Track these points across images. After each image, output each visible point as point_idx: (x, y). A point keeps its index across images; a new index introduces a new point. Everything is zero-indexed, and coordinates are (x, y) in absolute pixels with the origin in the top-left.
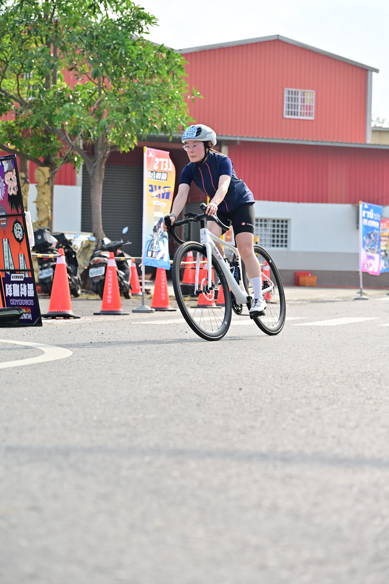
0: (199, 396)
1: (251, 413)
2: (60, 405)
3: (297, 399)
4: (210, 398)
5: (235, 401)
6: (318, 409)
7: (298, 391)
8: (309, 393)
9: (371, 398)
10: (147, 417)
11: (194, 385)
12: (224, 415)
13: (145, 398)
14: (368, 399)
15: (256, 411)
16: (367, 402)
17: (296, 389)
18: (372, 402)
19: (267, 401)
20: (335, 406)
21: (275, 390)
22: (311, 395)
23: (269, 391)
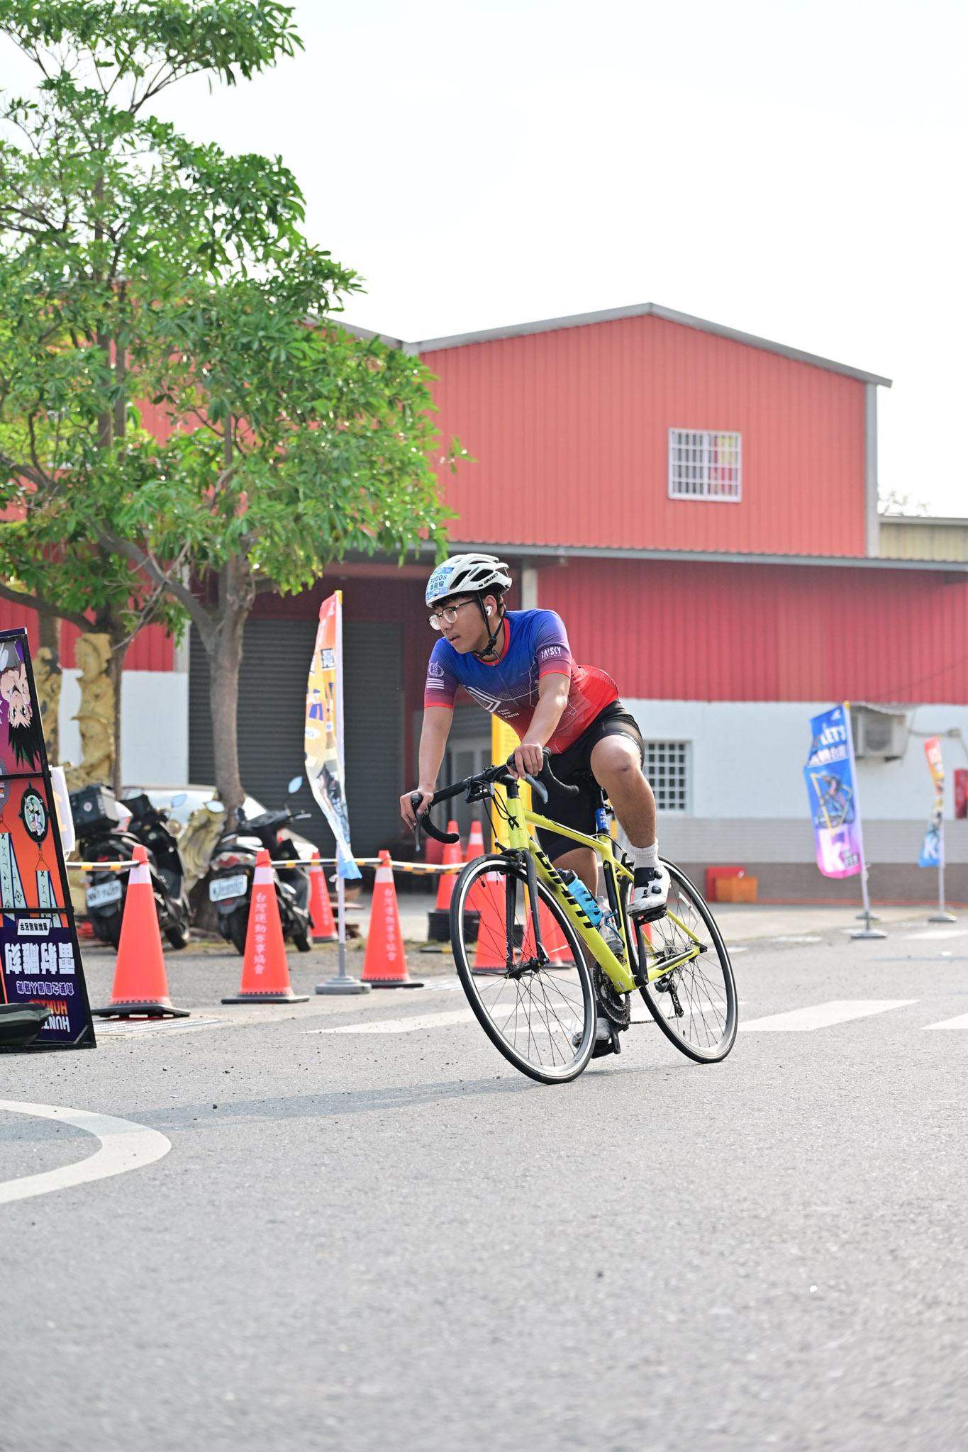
0: (495, 1302)
1: (633, 1367)
2: (141, 1346)
3: (746, 1308)
4: (523, 1309)
5: (591, 1323)
6: (805, 1347)
7: (747, 1276)
8: (773, 1285)
9: (935, 1303)
10: (365, 1389)
11: (480, 1260)
12: (563, 1375)
13: (357, 1314)
14: (929, 1306)
15: (647, 1361)
16: (927, 1315)
17: (742, 1271)
18: (938, 1315)
19: (672, 1318)
20: (848, 1338)
21: (690, 1276)
22: (779, 1292)
23: (673, 1282)
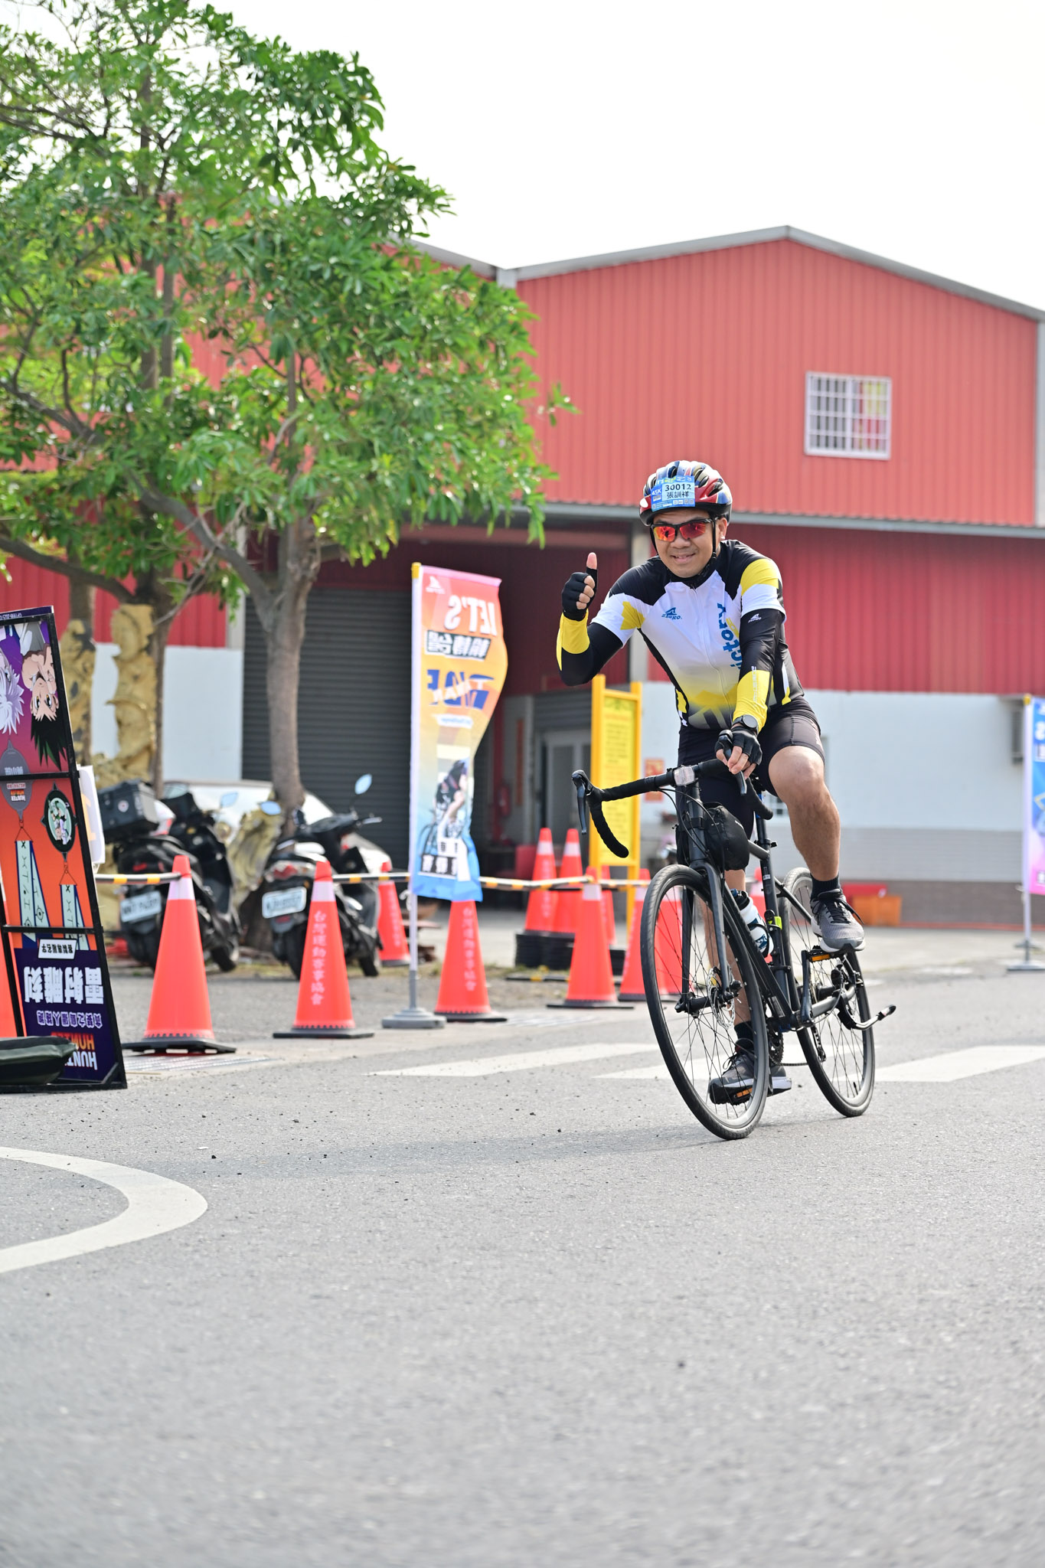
0: (561, 1393)
1: (709, 1470)
2: (163, 1436)
3: (843, 1405)
4: (592, 1402)
5: (666, 1419)
6: (903, 1452)
7: (847, 1369)
8: (875, 1380)
10: (410, 1489)
11: (549, 1345)
12: (631, 1478)
13: (406, 1405)
15: (725, 1464)
17: (842, 1363)
19: (758, 1415)
20: (953, 1441)
21: (783, 1368)
22: (882, 1388)
23: (763, 1374)
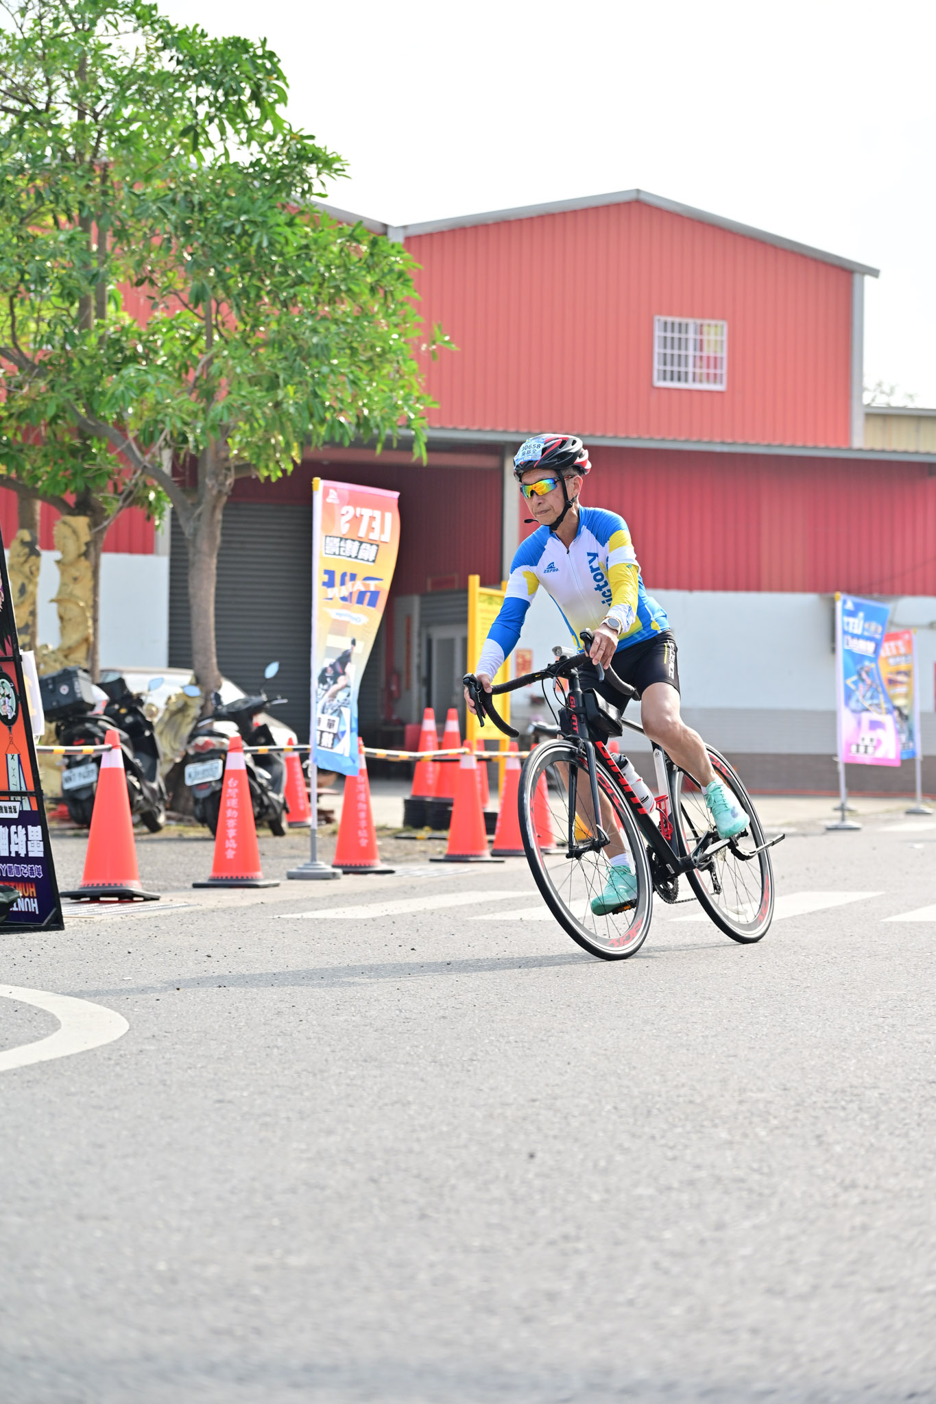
0: (427, 1180)
1: (552, 1243)
2: (81, 1218)
3: (669, 1188)
4: (453, 1188)
5: (516, 1201)
6: (720, 1226)
7: (674, 1159)
8: (698, 1167)
9: (853, 1185)
10: (293, 1261)
11: (418, 1140)
12: (484, 1250)
13: (293, 1191)
14: (846, 1189)
15: (566, 1238)
16: (843, 1197)
17: (670, 1154)
18: (854, 1198)
19: (596, 1197)
20: (763, 1217)
21: (619, 1158)
22: (703, 1174)
23: (602, 1163)
